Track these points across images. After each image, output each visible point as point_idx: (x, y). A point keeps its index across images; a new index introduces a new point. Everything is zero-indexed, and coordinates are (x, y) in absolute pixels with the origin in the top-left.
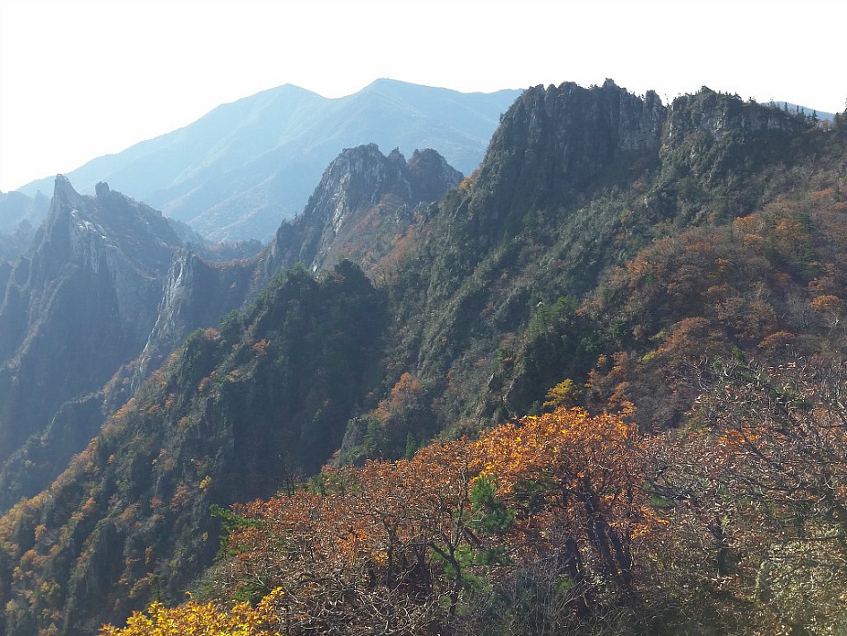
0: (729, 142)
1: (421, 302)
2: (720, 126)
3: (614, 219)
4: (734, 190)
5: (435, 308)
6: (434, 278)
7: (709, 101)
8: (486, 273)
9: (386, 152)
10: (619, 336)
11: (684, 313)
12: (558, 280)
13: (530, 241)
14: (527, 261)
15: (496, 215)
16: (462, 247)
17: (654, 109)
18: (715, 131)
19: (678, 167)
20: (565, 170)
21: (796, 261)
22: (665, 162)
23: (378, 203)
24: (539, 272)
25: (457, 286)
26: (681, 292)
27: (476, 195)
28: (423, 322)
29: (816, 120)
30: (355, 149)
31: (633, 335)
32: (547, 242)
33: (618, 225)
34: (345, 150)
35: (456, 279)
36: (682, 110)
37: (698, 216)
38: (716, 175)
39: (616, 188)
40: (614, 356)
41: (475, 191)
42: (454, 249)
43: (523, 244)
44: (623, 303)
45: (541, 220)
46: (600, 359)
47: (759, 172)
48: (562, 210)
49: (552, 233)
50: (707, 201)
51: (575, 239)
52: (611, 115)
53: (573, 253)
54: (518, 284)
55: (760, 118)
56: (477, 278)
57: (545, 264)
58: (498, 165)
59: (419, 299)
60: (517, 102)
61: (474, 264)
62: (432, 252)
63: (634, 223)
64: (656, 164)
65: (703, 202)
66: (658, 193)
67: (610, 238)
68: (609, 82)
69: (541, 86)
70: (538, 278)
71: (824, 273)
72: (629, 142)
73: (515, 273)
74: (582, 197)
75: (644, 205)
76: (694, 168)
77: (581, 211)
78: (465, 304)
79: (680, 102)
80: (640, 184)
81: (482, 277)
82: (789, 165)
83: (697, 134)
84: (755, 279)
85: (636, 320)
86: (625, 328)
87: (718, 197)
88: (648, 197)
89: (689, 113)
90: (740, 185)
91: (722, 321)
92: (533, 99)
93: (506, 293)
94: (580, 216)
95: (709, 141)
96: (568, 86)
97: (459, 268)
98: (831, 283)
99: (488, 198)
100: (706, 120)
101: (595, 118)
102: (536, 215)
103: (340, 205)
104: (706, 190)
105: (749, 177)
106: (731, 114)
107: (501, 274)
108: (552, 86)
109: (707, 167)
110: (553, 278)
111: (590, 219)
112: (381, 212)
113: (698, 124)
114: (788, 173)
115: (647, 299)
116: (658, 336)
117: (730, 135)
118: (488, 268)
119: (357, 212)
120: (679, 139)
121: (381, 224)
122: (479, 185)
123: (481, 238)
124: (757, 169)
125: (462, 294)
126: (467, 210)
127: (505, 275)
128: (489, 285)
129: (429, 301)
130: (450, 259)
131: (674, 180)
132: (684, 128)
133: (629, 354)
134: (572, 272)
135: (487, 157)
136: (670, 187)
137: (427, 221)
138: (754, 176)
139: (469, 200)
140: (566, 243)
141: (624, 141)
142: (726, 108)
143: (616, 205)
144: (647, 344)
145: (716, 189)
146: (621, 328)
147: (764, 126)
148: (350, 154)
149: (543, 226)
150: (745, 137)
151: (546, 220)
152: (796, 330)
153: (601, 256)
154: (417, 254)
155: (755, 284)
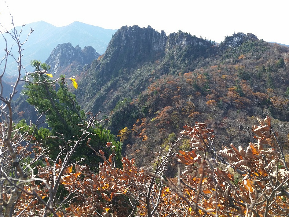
0: (187, 49)
1: (82, 99)
2: (184, 44)
3: (149, 73)
4: (188, 65)
5: (87, 101)
6: (87, 91)
7: (181, 35)
8: (106, 90)
9: (74, 46)
10: (144, 112)
11: (166, 105)
12: (129, 93)
13: (121, 79)
14: (120, 86)
15: (110, 70)
16: (97, 80)
17: (164, 37)
18: (182, 45)
19: (170, 56)
20: (134, 55)
21: (203, 89)
22: (166, 55)
23: (70, 64)
24: (124, 90)
25: (95, 94)
26: (165, 97)
27: (103, 62)
28: (83, 106)
29: (215, 43)
30: (63, 44)
31: (149, 112)
32: (127, 80)
33: (150, 75)
34: (59, 44)
35: (95, 91)
36: (172, 38)
37: (176, 73)
38: (182, 60)
39: (150, 62)
40: (142, 119)
41: (103, 61)
42: (94, 81)
43: (119, 80)
44: (146, 101)
45: (125, 72)
46: (137, 120)
47: (196, 59)
48: (132, 69)
49: (128, 76)
50: (179, 68)
51: (136, 79)
52: (150, 38)
53: (135, 84)
54: (116, 94)
55: (197, 42)
56: (102, 92)
57: (126, 87)
58: (111, 52)
59: (82, 98)
60: (118, 31)
61: (101, 86)
62: (87, 81)
63: (155, 75)
64: (163, 55)
65: (178, 69)
66: (164, 65)
67: (148, 79)
68: (149, 27)
69: (127, 26)
70: (123, 92)
71: (211, 93)
72: (155, 47)
73: (116, 90)
74: (139, 65)
75: (159, 69)
76: (175, 57)
77: (139, 70)
78: (97, 100)
79: (172, 35)
80: (158, 62)
81: (104, 91)
82: (205, 58)
83: (177, 46)
84: (189, 94)
85: (150, 107)
86: (146, 110)
87: (183, 67)
88: (160, 66)
89: (174, 38)
90: (189, 64)
91: (178, 108)
92: (123, 30)
93: (112, 97)
94: (138, 71)
95: (180, 49)
96: (135, 27)
97: (96, 87)
98: (214, 96)
99: (107, 63)
100: (180, 41)
101: (144, 38)
102: (123, 70)
103: (57, 64)
104: (179, 65)
105: (192, 61)
106: (187, 40)
107: (110, 90)
108: (130, 26)
109: (180, 57)
110: (128, 92)
111: (141, 73)
112: (71, 67)
113: (177, 43)
114: (205, 60)
115: (154, 99)
116: (157, 112)
117: (187, 47)
118: (106, 88)
119: (63, 67)
120: (171, 47)
121: (71, 71)
122: (104, 59)
123: (104, 77)
124: (195, 58)
125: (97, 97)
126: (100, 67)
127: (112, 91)
128: (106, 94)
129: (85, 99)
130: (93, 85)
131: (169, 61)
132: (173, 44)
133: (147, 119)
134: (135, 91)
135: (107, 49)
136: (168, 63)
137: (86, 71)
138: (194, 61)
139: (101, 64)
140: (133, 80)
141: (153, 47)
142: (186, 38)
143: (150, 68)
144: (153, 115)
145: (182, 65)
146: (145, 110)
147: (198, 44)
148: (61, 46)
149: (126, 74)
150: (192, 48)
151: (127, 73)
152: (201, 112)
153: (144, 85)
154: (81, 82)
155: (189, 96)
